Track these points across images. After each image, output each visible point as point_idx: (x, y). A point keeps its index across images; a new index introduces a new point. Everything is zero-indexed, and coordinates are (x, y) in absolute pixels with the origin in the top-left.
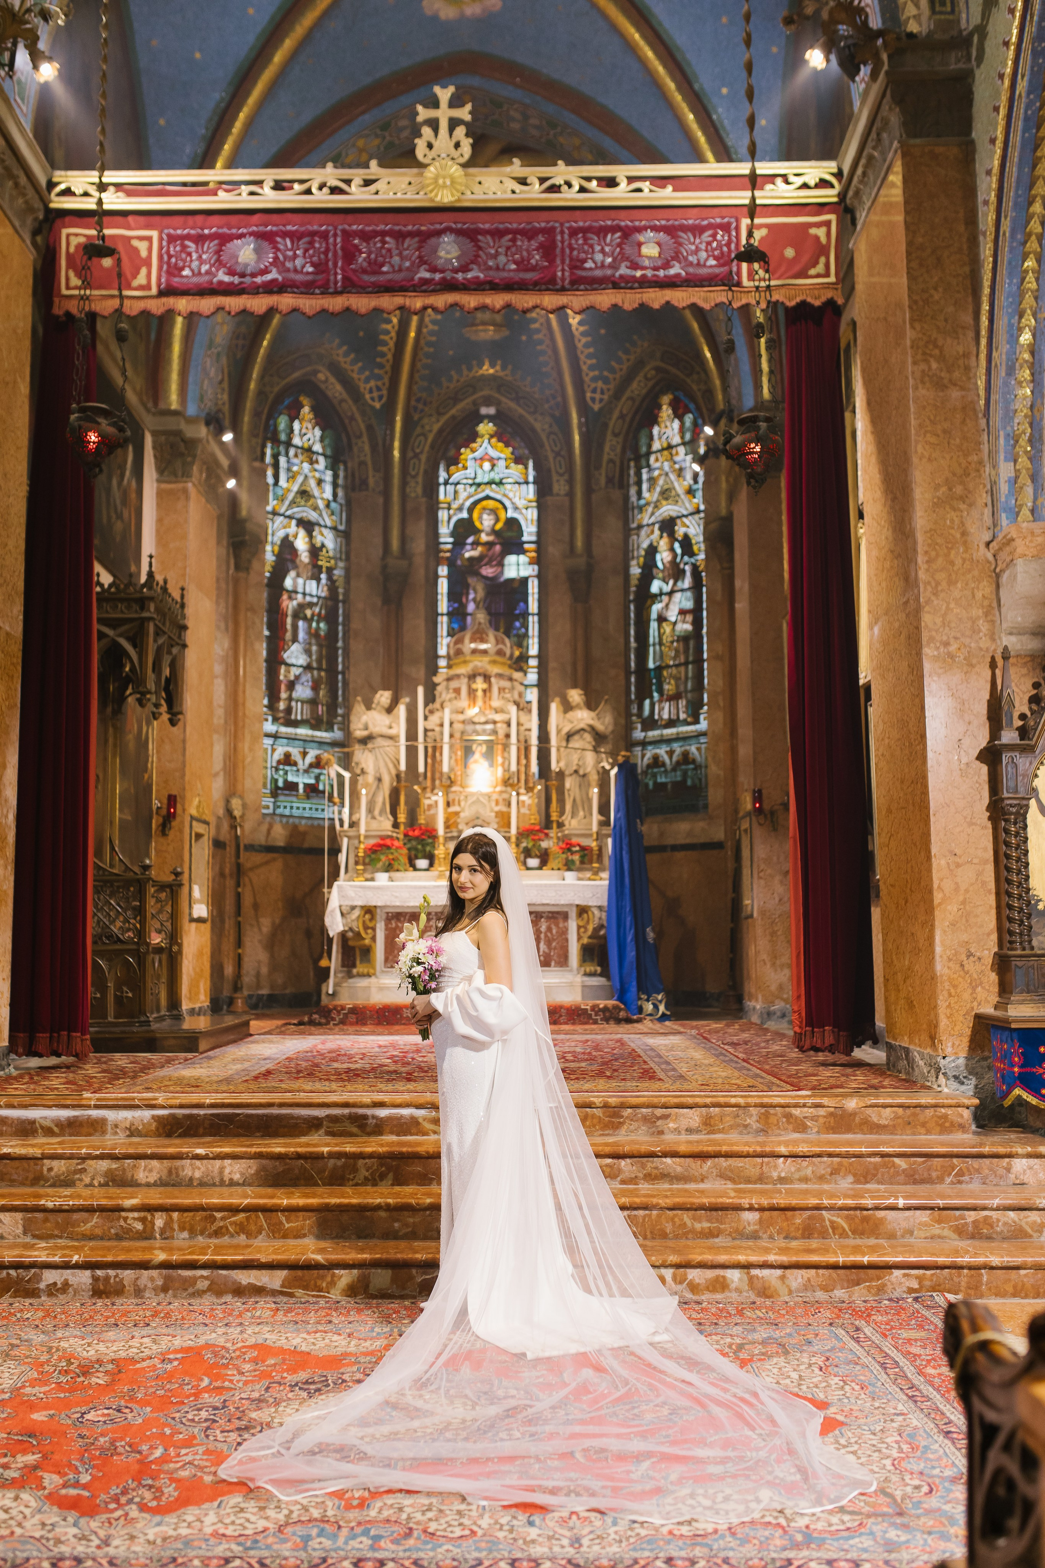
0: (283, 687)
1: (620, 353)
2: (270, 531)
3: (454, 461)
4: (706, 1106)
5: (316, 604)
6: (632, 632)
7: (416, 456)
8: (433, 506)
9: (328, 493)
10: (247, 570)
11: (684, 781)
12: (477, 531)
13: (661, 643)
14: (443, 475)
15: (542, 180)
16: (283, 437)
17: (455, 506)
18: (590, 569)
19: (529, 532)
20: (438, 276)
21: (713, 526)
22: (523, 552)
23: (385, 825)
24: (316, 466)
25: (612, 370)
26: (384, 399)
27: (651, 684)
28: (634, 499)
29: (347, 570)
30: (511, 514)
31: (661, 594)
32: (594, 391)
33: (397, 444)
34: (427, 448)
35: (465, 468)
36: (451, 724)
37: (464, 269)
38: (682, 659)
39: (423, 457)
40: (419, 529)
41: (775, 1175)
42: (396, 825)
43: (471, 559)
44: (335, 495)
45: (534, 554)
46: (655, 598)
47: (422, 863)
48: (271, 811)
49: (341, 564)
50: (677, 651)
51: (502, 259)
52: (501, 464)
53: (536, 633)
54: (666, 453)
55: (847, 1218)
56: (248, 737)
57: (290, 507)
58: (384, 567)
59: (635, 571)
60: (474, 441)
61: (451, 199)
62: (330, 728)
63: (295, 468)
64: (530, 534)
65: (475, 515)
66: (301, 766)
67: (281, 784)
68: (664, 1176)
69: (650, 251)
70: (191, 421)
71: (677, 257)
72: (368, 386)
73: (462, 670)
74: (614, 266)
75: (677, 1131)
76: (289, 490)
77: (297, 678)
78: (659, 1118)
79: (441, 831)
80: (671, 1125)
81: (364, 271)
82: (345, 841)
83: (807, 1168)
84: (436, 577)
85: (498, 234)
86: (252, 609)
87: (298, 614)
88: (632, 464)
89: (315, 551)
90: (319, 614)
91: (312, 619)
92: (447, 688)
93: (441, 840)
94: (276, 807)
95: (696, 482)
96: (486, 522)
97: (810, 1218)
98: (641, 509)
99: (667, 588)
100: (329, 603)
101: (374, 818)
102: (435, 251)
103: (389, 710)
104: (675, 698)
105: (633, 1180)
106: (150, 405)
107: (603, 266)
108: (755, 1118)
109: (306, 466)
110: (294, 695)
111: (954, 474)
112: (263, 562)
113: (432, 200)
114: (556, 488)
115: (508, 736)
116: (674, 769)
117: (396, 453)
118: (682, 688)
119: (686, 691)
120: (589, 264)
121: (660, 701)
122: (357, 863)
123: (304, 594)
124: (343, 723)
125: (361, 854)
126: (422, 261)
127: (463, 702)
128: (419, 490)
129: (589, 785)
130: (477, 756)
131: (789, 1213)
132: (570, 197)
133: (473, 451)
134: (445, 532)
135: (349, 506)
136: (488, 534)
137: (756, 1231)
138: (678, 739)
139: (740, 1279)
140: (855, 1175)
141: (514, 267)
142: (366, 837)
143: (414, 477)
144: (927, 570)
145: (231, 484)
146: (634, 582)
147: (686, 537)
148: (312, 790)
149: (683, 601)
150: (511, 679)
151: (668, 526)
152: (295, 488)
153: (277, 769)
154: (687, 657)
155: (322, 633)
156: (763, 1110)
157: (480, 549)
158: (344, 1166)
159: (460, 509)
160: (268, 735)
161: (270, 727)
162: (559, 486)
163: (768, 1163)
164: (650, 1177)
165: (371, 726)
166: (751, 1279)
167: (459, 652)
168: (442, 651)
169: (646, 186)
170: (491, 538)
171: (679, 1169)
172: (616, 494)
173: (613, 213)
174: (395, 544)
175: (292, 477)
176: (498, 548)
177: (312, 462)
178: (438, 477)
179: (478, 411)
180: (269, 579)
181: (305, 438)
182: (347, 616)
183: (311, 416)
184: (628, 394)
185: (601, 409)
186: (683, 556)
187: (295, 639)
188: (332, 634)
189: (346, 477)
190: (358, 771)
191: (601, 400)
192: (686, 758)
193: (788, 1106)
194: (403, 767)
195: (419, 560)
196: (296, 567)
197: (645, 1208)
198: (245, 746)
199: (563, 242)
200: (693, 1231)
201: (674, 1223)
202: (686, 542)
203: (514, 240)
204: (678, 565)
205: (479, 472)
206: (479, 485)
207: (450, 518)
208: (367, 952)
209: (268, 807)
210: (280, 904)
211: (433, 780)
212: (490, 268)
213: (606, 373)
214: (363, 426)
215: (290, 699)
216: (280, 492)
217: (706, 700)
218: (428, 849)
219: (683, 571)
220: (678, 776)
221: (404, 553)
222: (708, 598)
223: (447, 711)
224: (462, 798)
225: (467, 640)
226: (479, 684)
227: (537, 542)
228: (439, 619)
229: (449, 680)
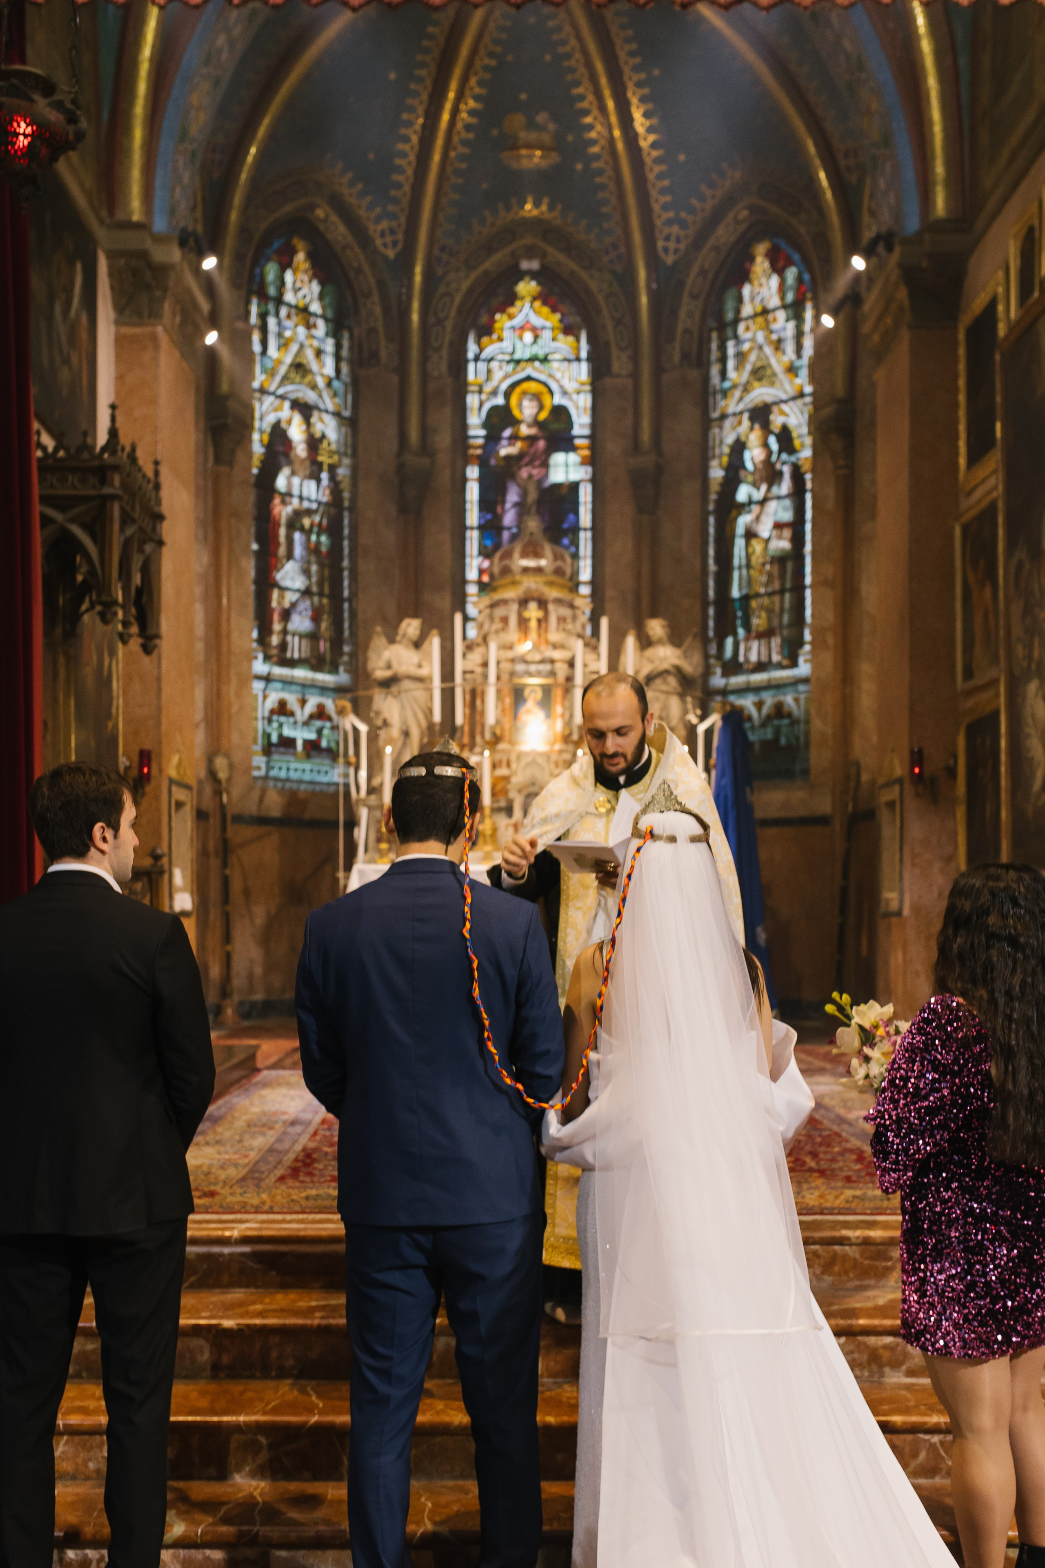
1: (703, 188)
2: (257, 415)
3: (487, 330)
5: (316, 512)
6: (711, 552)
7: (440, 323)
8: (461, 389)
9: (329, 368)
10: (231, 463)
11: (778, 739)
12: (515, 422)
13: (749, 566)
14: (473, 349)
16: (270, 292)
17: (488, 388)
18: (659, 471)
19: (581, 423)
21: (828, 411)
24: (314, 332)
25: (692, 211)
26: (400, 246)
28: (717, 380)
29: (355, 469)
30: (558, 400)
31: (750, 502)
32: (667, 238)
33: (416, 306)
34: (453, 313)
35: (501, 340)
36: (498, 663)
38: (777, 585)
39: (449, 325)
40: (442, 418)
43: (508, 458)
44: (338, 371)
45: (586, 452)
46: (742, 508)
48: (262, 773)
49: (346, 461)
50: (770, 575)
52: (547, 335)
53: (590, 553)
56: (234, 679)
57: (282, 383)
58: (400, 468)
59: (717, 473)
60: (513, 305)
62: (334, 669)
63: (288, 334)
64: (582, 426)
65: (514, 401)
66: (300, 717)
67: (274, 739)
70: (159, 240)
72: (380, 228)
73: (510, 594)
76: (280, 362)
82: (363, 814)
84: (464, 480)
86: (236, 516)
87: (294, 523)
88: (714, 335)
90: (320, 524)
92: (491, 618)
93: (487, 811)
94: (270, 768)
95: (799, 355)
96: (527, 410)
98: (725, 393)
99: (758, 495)
100: (333, 511)
103: (417, 644)
106: (102, 214)
109: (301, 330)
112: (250, 454)
114: (616, 366)
115: (570, 679)
116: (765, 723)
117: (415, 318)
118: (775, 623)
121: (747, 639)
123: (301, 498)
124: (349, 662)
125: (384, 829)
127: (513, 633)
128: (443, 367)
130: (530, 704)
133: (512, 318)
134: (475, 423)
135: (356, 385)
136: (529, 426)
138: (769, 686)
143: (438, 349)
145: (212, 338)
146: (715, 487)
148: (312, 747)
150: (572, 606)
152: (288, 360)
153: (270, 721)
155: (324, 549)
157: (519, 445)
159: (494, 393)
160: (259, 678)
161: (261, 667)
162: (620, 364)
167: (506, 571)
168: (472, 574)
170: (533, 431)
172: (694, 375)
174: (414, 435)
175: (284, 345)
176: (541, 444)
177: (309, 326)
178: (465, 351)
179: (516, 266)
180: (259, 476)
181: (300, 294)
182: (354, 528)
183: (307, 265)
186: (780, 452)
187: (290, 556)
188: (336, 550)
189: (351, 348)
190: (379, 723)
191: (676, 251)
192: (780, 711)
195: (443, 458)
196: (290, 463)
205: (519, 345)
206: (518, 362)
207: (481, 404)
209: (259, 768)
210: (277, 889)
211: (472, 736)
213: (683, 215)
214: (372, 281)
216: (269, 365)
219: (780, 474)
220: (769, 734)
221: (426, 448)
222: (814, 507)
223: (493, 646)
224: (513, 758)
225: (516, 554)
226: (533, 612)
227: (592, 437)
228: (468, 533)
229: (493, 606)
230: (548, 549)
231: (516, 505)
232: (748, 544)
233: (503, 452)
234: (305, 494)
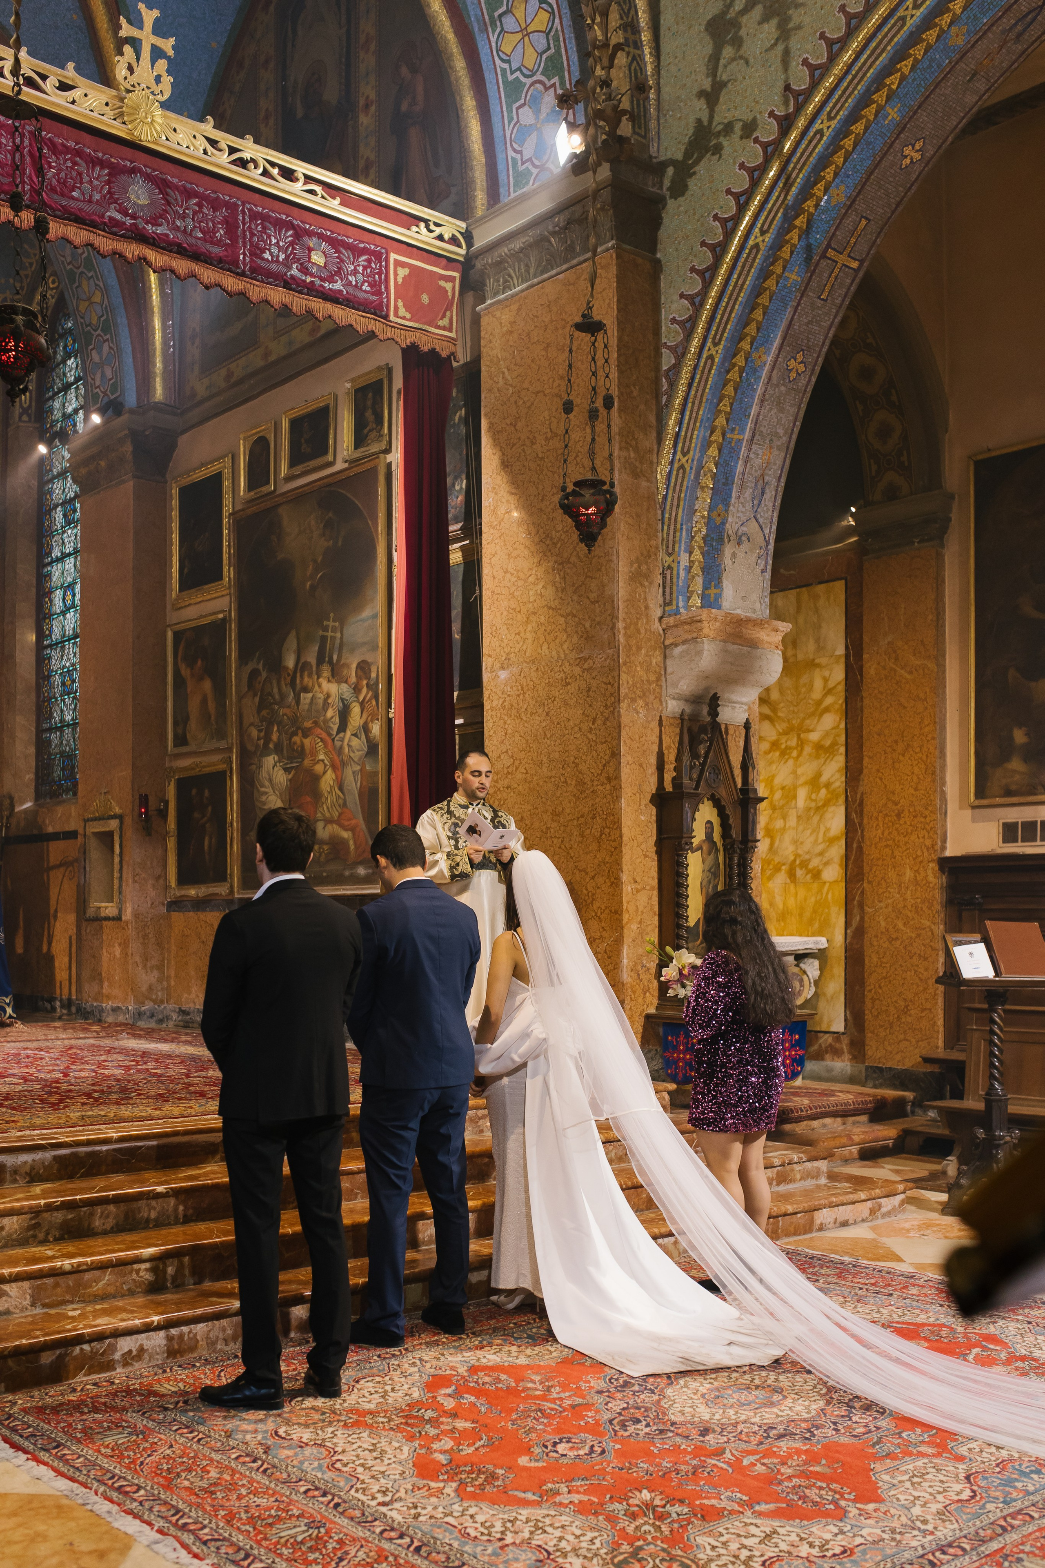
15: (232, 150)
20: (129, 221)
37: (154, 221)
51: (190, 223)
69: (318, 259)
71: (339, 272)
74: (286, 264)
81: (54, 190)
85: (186, 193)
102: (126, 191)
107: (277, 261)
111: (641, 554)
120: (267, 255)
126: (112, 198)
132: (255, 177)
141: (200, 235)
144: (624, 635)
169: (319, 189)
173: (287, 208)
199: (244, 224)
203: (201, 206)
212: (177, 228)
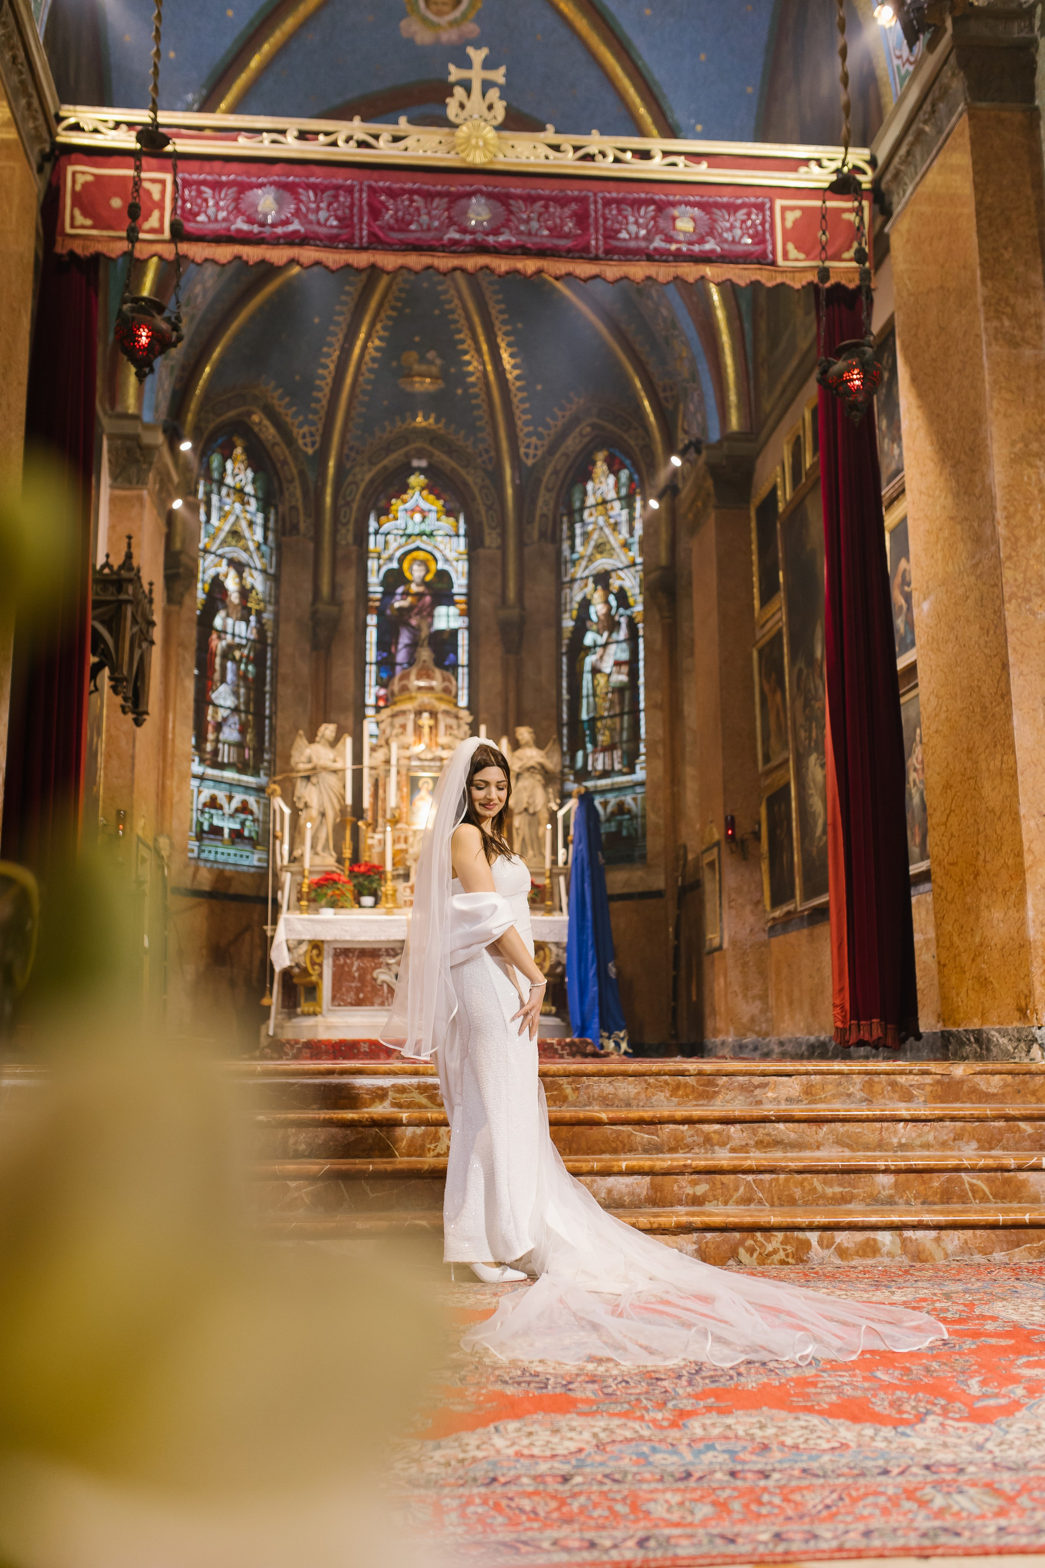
0: (210, 728)
1: (556, 410)
2: (201, 569)
3: (384, 511)
4: (807, 1073)
6: (565, 684)
7: (348, 504)
8: (363, 555)
9: (259, 535)
10: (180, 603)
11: (619, 831)
12: (407, 582)
13: (595, 695)
14: (373, 525)
15: (576, 149)
16: (216, 475)
17: (385, 555)
18: (522, 621)
19: (460, 584)
20: (468, 238)
21: (653, 576)
22: (453, 603)
23: (329, 861)
24: (248, 508)
25: (547, 426)
26: (317, 446)
27: (584, 735)
28: (566, 552)
29: (276, 614)
30: (441, 565)
31: (595, 646)
32: (528, 446)
33: (329, 491)
34: (358, 497)
35: (396, 519)
36: (398, 760)
37: (496, 232)
38: (617, 710)
39: (355, 506)
40: (348, 577)
41: (895, 1141)
42: (340, 860)
43: (401, 609)
44: (265, 538)
45: (464, 606)
46: (588, 650)
47: (368, 900)
48: (195, 855)
49: (270, 608)
50: (612, 702)
51: (535, 225)
52: (432, 516)
53: (466, 684)
54: (600, 508)
55: (988, 1180)
56: (176, 776)
57: (221, 546)
58: (314, 614)
59: (568, 623)
60: (405, 492)
61: (484, 160)
62: (256, 773)
63: (227, 508)
64: (460, 586)
65: (406, 565)
66: (229, 809)
67: (206, 827)
68: (777, 1143)
69: (685, 225)
70: (147, 427)
71: (711, 232)
72: (302, 431)
73: (409, 706)
74: (648, 238)
75: (776, 1100)
76: (220, 529)
77: (225, 719)
78: (756, 1087)
79: (389, 867)
80: (770, 1094)
81: (391, 228)
82: (287, 878)
83: (929, 1132)
84: (365, 626)
85: (531, 200)
86: (182, 645)
87: (227, 654)
88: (565, 519)
89: (245, 593)
90: (248, 657)
91: (240, 661)
92: (392, 726)
93: (389, 876)
94: (201, 851)
95: (631, 534)
96: (417, 572)
97: (948, 1180)
98: (574, 563)
99: (601, 640)
100: (258, 646)
101: (316, 854)
102: (464, 213)
103: (334, 743)
104: (609, 748)
105: (744, 1148)
106: (107, 407)
107: (637, 237)
108: (858, 1086)
109: (238, 506)
110: (222, 737)
111: (1030, 431)
112: (195, 599)
113: (464, 160)
114: (487, 541)
116: (608, 820)
117: (328, 500)
118: (617, 739)
119: (621, 742)
120: (624, 235)
121: (594, 752)
122: (299, 900)
123: (233, 635)
124: (269, 768)
125: (305, 889)
126: (451, 222)
127: (410, 737)
128: (350, 538)
129: (539, 824)
130: (423, 793)
131: (926, 1176)
132: (605, 167)
133: (404, 502)
134: (375, 582)
135: (279, 549)
136: (418, 585)
137: (891, 1196)
138: (612, 789)
139: (892, 1242)
140: (979, 1141)
141: (546, 232)
142: (311, 872)
143: (346, 524)
144: (1007, 525)
145: (177, 504)
146: (567, 634)
147: (622, 590)
148: (237, 835)
149: (619, 652)
150: (457, 717)
151: (602, 579)
152: (227, 527)
153: (203, 812)
154: (622, 708)
155: (250, 676)
156: (867, 1078)
158: (423, 1135)
159: (390, 559)
160: (195, 777)
161: (197, 768)
162: (491, 539)
163: (887, 1129)
164: (761, 1145)
165: (315, 759)
166: (904, 1241)
167: (404, 689)
168: (370, 700)
169: (681, 160)
170: (421, 589)
171: (793, 1136)
172: (549, 548)
173: (647, 187)
174: (325, 589)
175: (224, 516)
176: (428, 599)
177: (244, 503)
178: (368, 527)
179: (409, 464)
180: (200, 618)
181: (238, 478)
182: (275, 661)
183: (243, 457)
184: (562, 450)
185: (534, 465)
187: (223, 680)
188: (260, 678)
189: (276, 521)
191: (535, 456)
192: (621, 808)
193: (893, 1073)
194: (349, 801)
195: (349, 608)
196: (225, 607)
197: (772, 1171)
198: (172, 784)
199: (596, 211)
200: (823, 1196)
201: (803, 1187)
202: (622, 597)
203: (546, 207)
204: (613, 617)
205: (411, 523)
206: (409, 536)
207: (379, 568)
208: (312, 990)
209: (192, 851)
210: (204, 952)
211: (375, 820)
212: (523, 233)
213: (540, 429)
214: (295, 471)
215: (217, 741)
216: (212, 531)
217: (643, 749)
218: (375, 885)
219: (619, 624)
220: (613, 827)
221: (335, 599)
222: (646, 648)
223: (394, 746)
224: (410, 833)
225: (413, 676)
226: (426, 720)
227: (468, 595)
228: (368, 667)
229: (393, 716)
230: (438, 673)
231: (406, 646)
232: (593, 678)
233: (397, 605)
234: (237, 632)
